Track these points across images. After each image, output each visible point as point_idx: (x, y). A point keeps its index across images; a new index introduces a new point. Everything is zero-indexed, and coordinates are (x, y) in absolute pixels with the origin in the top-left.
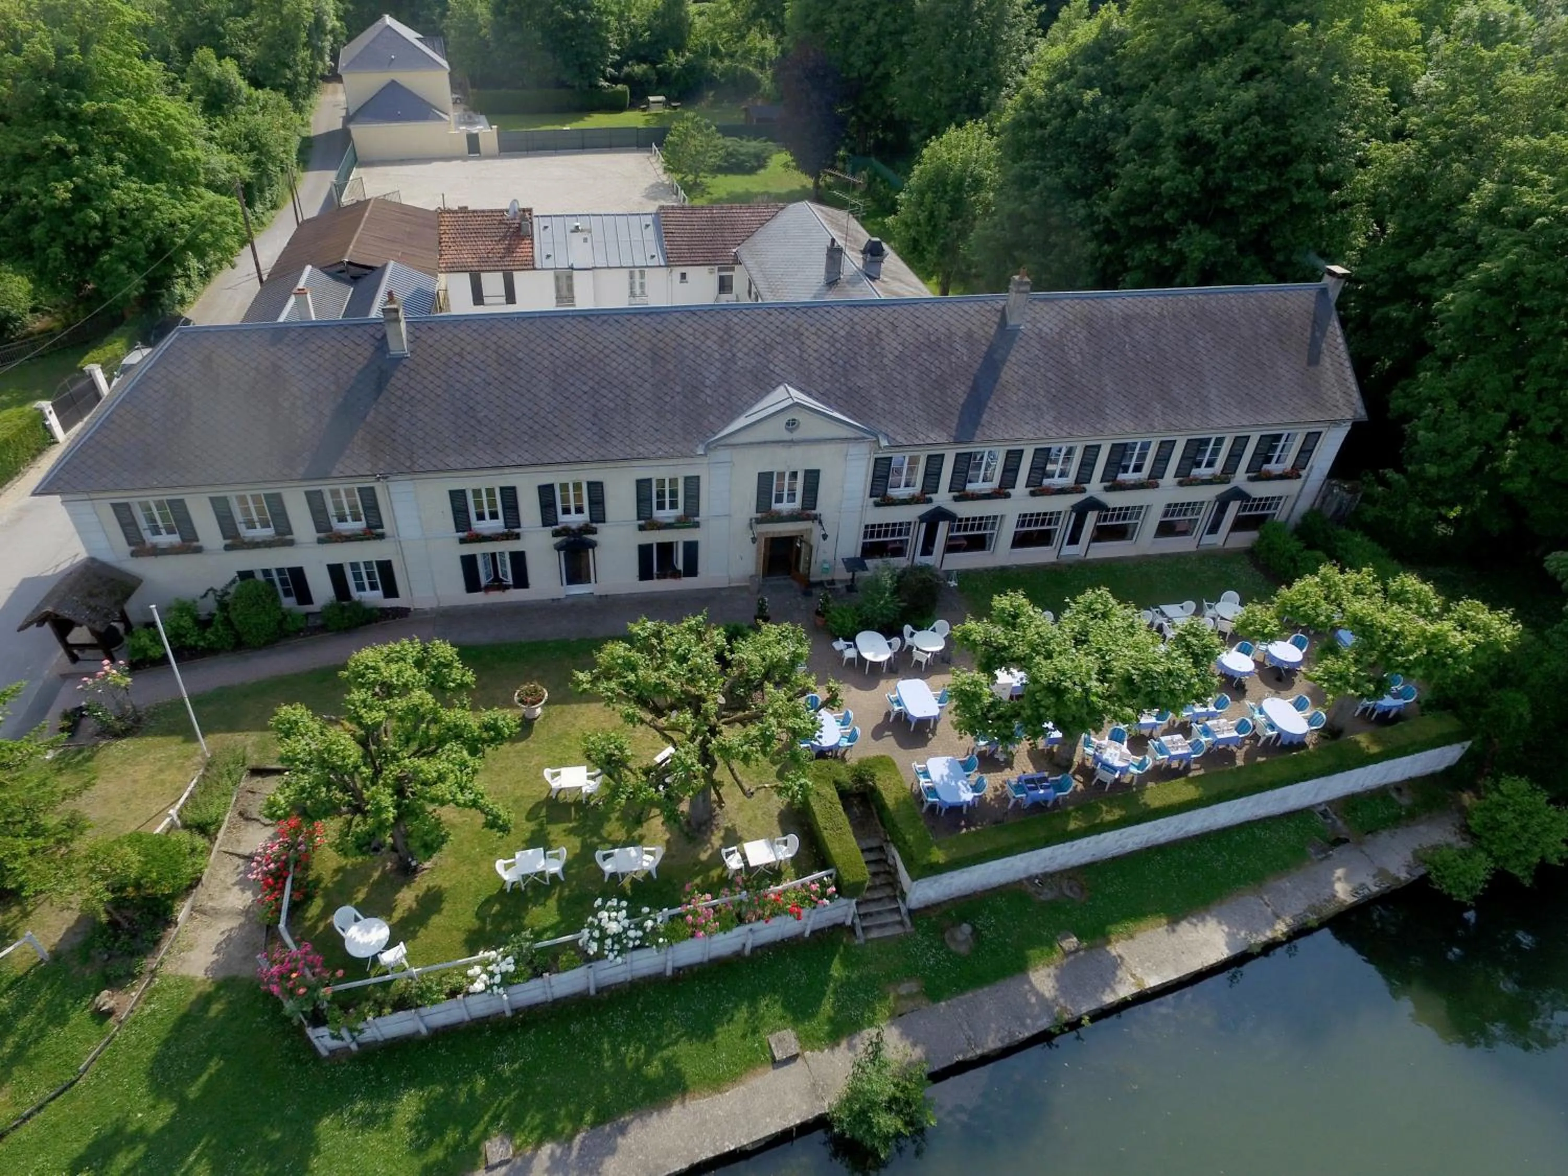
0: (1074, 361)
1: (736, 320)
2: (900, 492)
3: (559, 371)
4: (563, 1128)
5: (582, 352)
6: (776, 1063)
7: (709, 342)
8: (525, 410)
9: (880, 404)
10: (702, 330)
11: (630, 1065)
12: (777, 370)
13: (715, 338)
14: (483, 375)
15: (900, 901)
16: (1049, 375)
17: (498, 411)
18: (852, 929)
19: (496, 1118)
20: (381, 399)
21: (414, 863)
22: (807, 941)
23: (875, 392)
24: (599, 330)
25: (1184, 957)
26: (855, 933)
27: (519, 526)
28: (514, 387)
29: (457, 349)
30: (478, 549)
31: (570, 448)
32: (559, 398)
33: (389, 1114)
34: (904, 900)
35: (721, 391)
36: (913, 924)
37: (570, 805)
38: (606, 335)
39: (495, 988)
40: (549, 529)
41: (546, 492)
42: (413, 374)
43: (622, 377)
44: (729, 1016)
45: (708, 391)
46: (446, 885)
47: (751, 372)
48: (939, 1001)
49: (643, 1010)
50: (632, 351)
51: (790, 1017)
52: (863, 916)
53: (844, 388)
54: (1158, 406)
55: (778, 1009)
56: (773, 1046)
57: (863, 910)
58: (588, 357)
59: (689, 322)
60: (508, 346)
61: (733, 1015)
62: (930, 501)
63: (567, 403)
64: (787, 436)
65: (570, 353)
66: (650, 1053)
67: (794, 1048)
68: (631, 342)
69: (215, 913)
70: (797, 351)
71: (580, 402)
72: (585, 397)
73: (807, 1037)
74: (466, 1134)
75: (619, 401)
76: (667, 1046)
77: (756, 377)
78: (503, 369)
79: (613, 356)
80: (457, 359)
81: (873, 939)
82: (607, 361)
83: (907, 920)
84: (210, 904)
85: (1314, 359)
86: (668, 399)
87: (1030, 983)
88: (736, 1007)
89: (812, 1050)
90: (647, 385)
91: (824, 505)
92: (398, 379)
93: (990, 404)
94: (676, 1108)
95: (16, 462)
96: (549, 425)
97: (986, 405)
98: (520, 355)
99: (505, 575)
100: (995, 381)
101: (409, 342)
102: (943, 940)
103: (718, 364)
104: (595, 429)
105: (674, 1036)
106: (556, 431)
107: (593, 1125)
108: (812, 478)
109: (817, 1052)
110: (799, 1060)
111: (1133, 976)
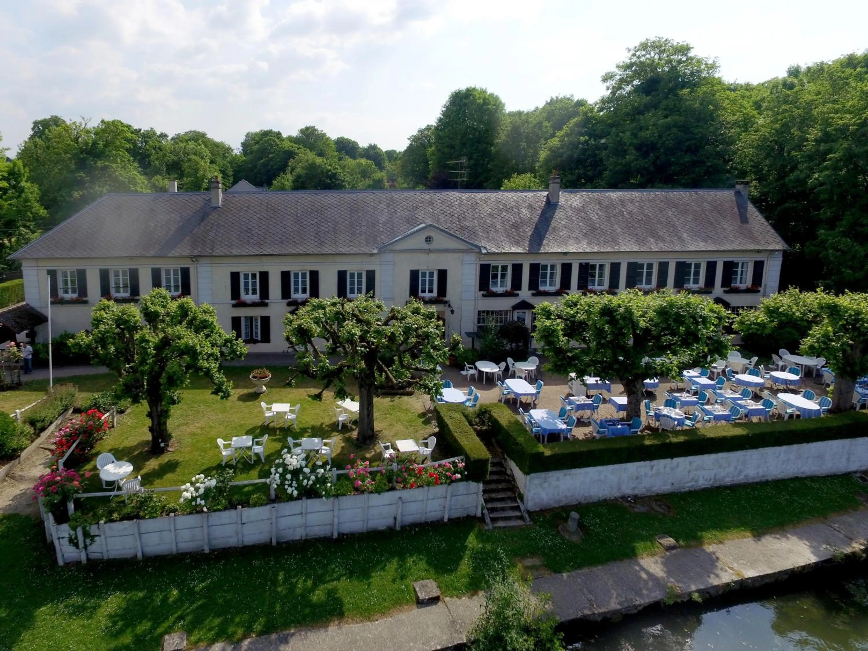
0: (594, 218)
1: (397, 196)
2: (498, 289)
3: (299, 215)
4: (235, 633)
5: (313, 208)
6: (421, 603)
7: (381, 205)
8: (278, 231)
9: (480, 234)
10: (378, 200)
11: (298, 591)
12: (420, 217)
13: (385, 203)
14: (258, 216)
15: (519, 501)
16: (580, 224)
17: (264, 231)
18: (482, 520)
19: (181, 618)
20: (202, 224)
21: (162, 445)
22: (446, 524)
23: (477, 228)
24: (323, 199)
25: (774, 559)
26: (485, 522)
27: (268, 298)
28: (274, 221)
29: (246, 205)
30: (243, 313)
31: (301, 248)
32: (298, 226)
33: (95, 608)
34: (522, 501)
35: (388, 226)
36: (532, 520)
37: (277, 429)
38: (326, 201)
39: (199, 499)
40: (286, 301)
41: (285, 276)
42: (221, 214)
43: (333, 218)
44: (382, 566)
45: (380, 225)
46: (181, 460)
47: (405, 218)
48: (560, 572)
49: (312, 556)
50: (339, 208)
51: (432, 571)
52: (492, 510)
53: (459, 226)
54: (652, 240)
55: (422, 565)
56: (417, 589)
57: (490, 506)
58: (315, 209)
59: (371, 197)
60: (273, 205)
61: (385, 566)
62: (517, 295)
63: (302, 228)
64: (426, 246)
65: (306, 208)
66: (315, 586)
67: (436, 592)
68: (339, 204)
69: (21, 479)
70: (431, 210)
71: (309, 228)
72: (312, 226)
73: (447, 586)
74: (153, 628)
75: (330, 228)
76: (329, 582)
77: (408, 220)
78: (269, 214)
79: (329, 209)
80: (245, 209)
81: (499, 527)
82: (326, 211)
83: (526, 515)
84: (20, 473)
85: (744, 220)
86: (358, 228)
87: (639, 565)
88: (388, 560)
89: (451, 597)
90: (347, 222)
91: (451, 295)
92: (213, 217)
93: (547, 236)
94: (333, 629)
95: (9, 300)
96: (291, 238)
97: (545, 236)
98: (279, 208)
99: (256, 333)
100: (549, 226)
101: (222, 201)
102: (558, 532)
103: (387, 214)
104: (316, 240)
105: (335, 575)
106: (294, 240)
107: (260, 634)
108: (443, 274)
109: (455, 599)
110: (440, 604)
111: (731, 568)
